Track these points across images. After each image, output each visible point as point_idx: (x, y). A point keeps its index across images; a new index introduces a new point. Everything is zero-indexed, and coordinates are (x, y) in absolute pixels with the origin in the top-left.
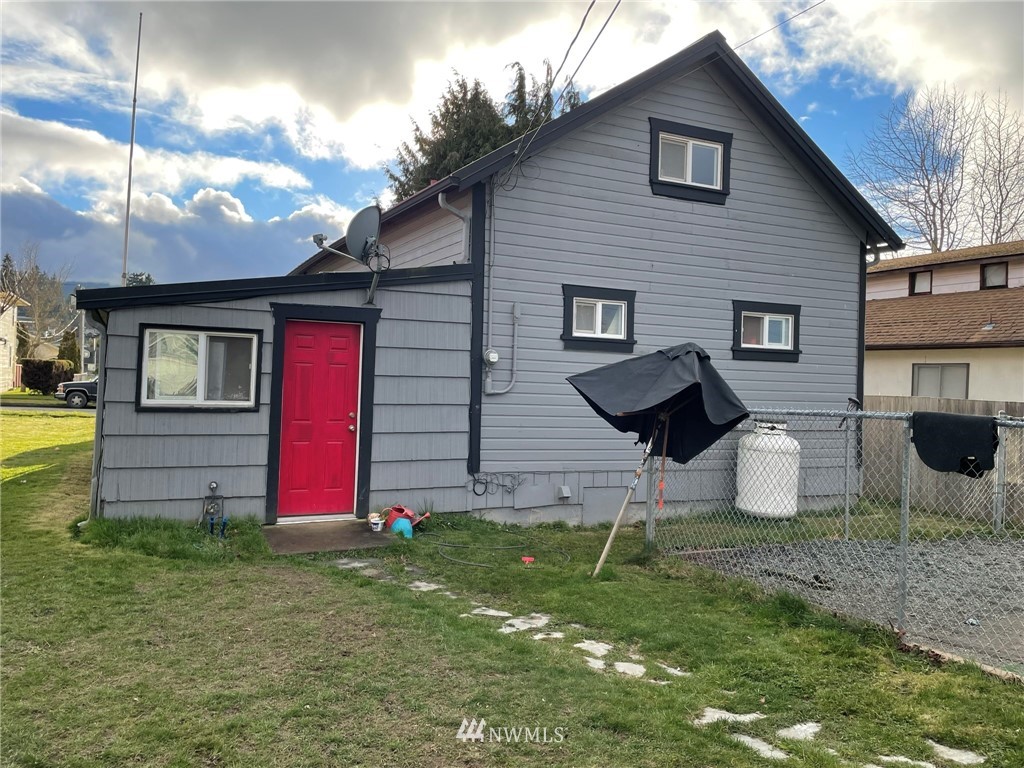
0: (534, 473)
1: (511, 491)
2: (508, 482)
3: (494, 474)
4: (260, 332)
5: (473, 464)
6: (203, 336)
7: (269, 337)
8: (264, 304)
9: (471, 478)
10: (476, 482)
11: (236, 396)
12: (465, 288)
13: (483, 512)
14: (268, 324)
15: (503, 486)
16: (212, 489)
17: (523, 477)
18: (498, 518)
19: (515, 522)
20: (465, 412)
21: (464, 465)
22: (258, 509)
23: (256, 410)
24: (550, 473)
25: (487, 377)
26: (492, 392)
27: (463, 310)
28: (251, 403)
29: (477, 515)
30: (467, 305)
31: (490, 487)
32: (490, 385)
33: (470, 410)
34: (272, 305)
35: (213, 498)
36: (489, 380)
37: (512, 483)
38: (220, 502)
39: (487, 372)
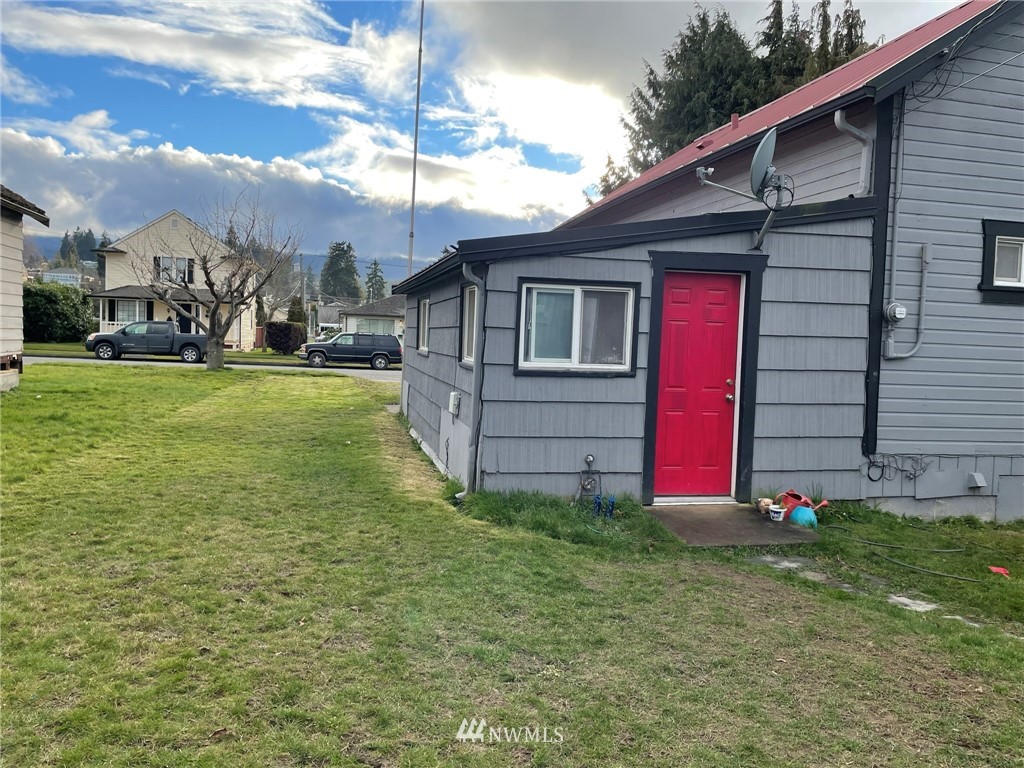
0: (939, 456)
1: (912, 478)
2: (908, 466)
3: (893, 456)
4: (637, 286)
5: (869, 444)
6: (578, 291)
7: (646, 291)
8: (642, 253)
9: (866, 460)
10: (872, 464)
11: (610, 359)
12: (865, 228)
13: (878, 501)
14: (645, 276)
15: (902, 471)
16: (589, 464)
17: (927, 460)
18: (896, 509)
19: (915, 515)
20: (861, 379)
21: (858, 443)
22: (633, 487)
23: (631, 374)
24: (958, 456)
25: (888, 337)
26: (895, 355)
27: (861, 255)
28: (626, 367)
29: (871, 505)
30: (866, 247)
31: (887, 471)
32: (893, 346)
33: (867, 378)
34: (651, 253)
35: (589, 473)
36: (891, 341)
37: (913, 468)
38: (596, 477)
39: (888, 331)
